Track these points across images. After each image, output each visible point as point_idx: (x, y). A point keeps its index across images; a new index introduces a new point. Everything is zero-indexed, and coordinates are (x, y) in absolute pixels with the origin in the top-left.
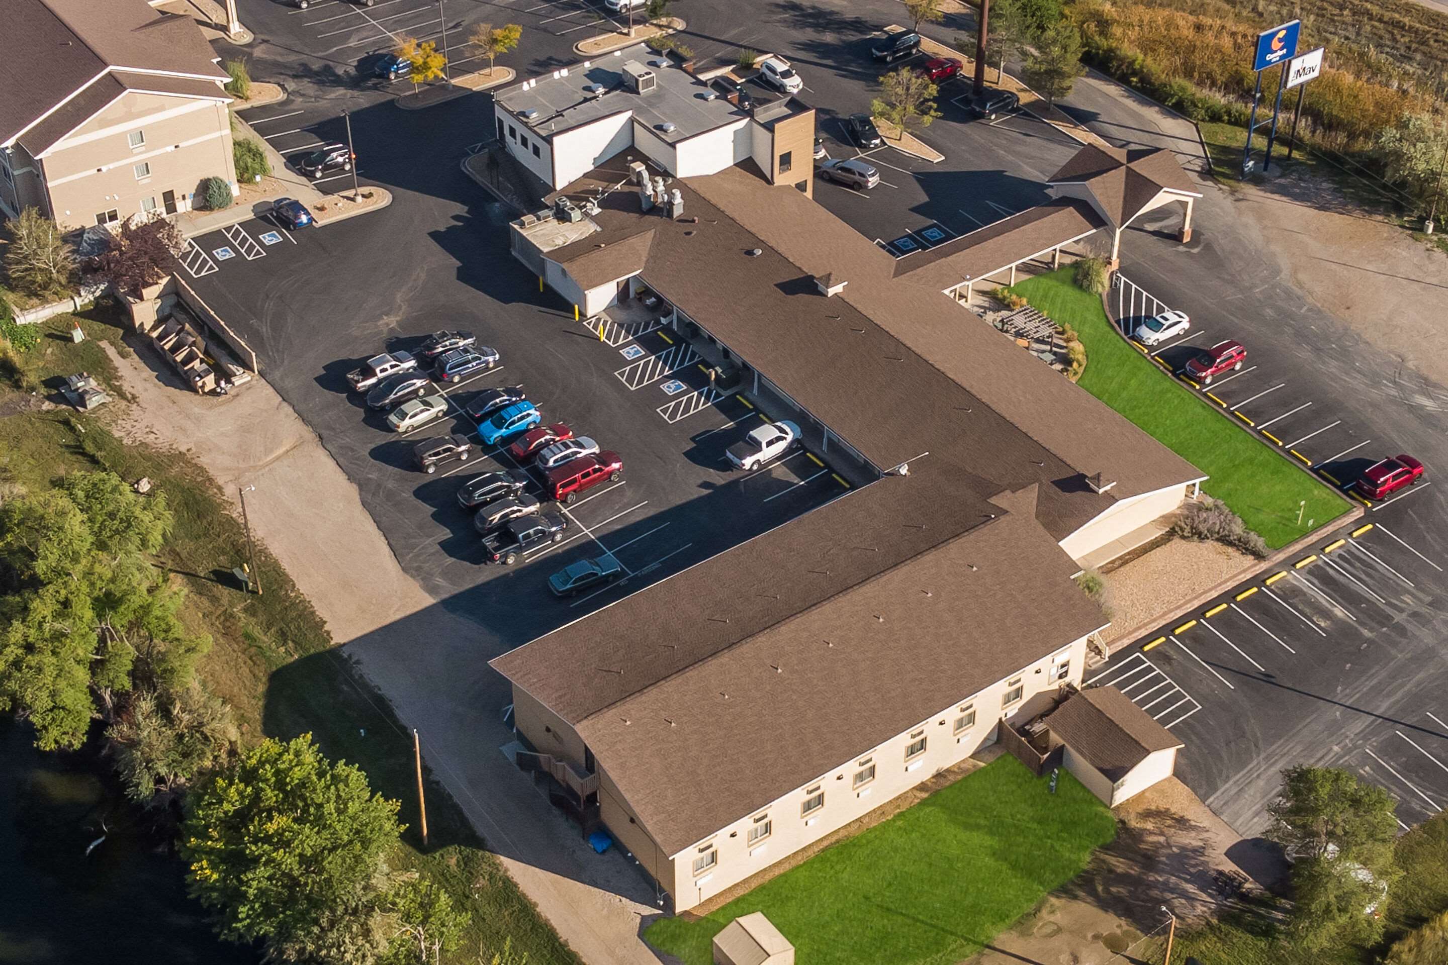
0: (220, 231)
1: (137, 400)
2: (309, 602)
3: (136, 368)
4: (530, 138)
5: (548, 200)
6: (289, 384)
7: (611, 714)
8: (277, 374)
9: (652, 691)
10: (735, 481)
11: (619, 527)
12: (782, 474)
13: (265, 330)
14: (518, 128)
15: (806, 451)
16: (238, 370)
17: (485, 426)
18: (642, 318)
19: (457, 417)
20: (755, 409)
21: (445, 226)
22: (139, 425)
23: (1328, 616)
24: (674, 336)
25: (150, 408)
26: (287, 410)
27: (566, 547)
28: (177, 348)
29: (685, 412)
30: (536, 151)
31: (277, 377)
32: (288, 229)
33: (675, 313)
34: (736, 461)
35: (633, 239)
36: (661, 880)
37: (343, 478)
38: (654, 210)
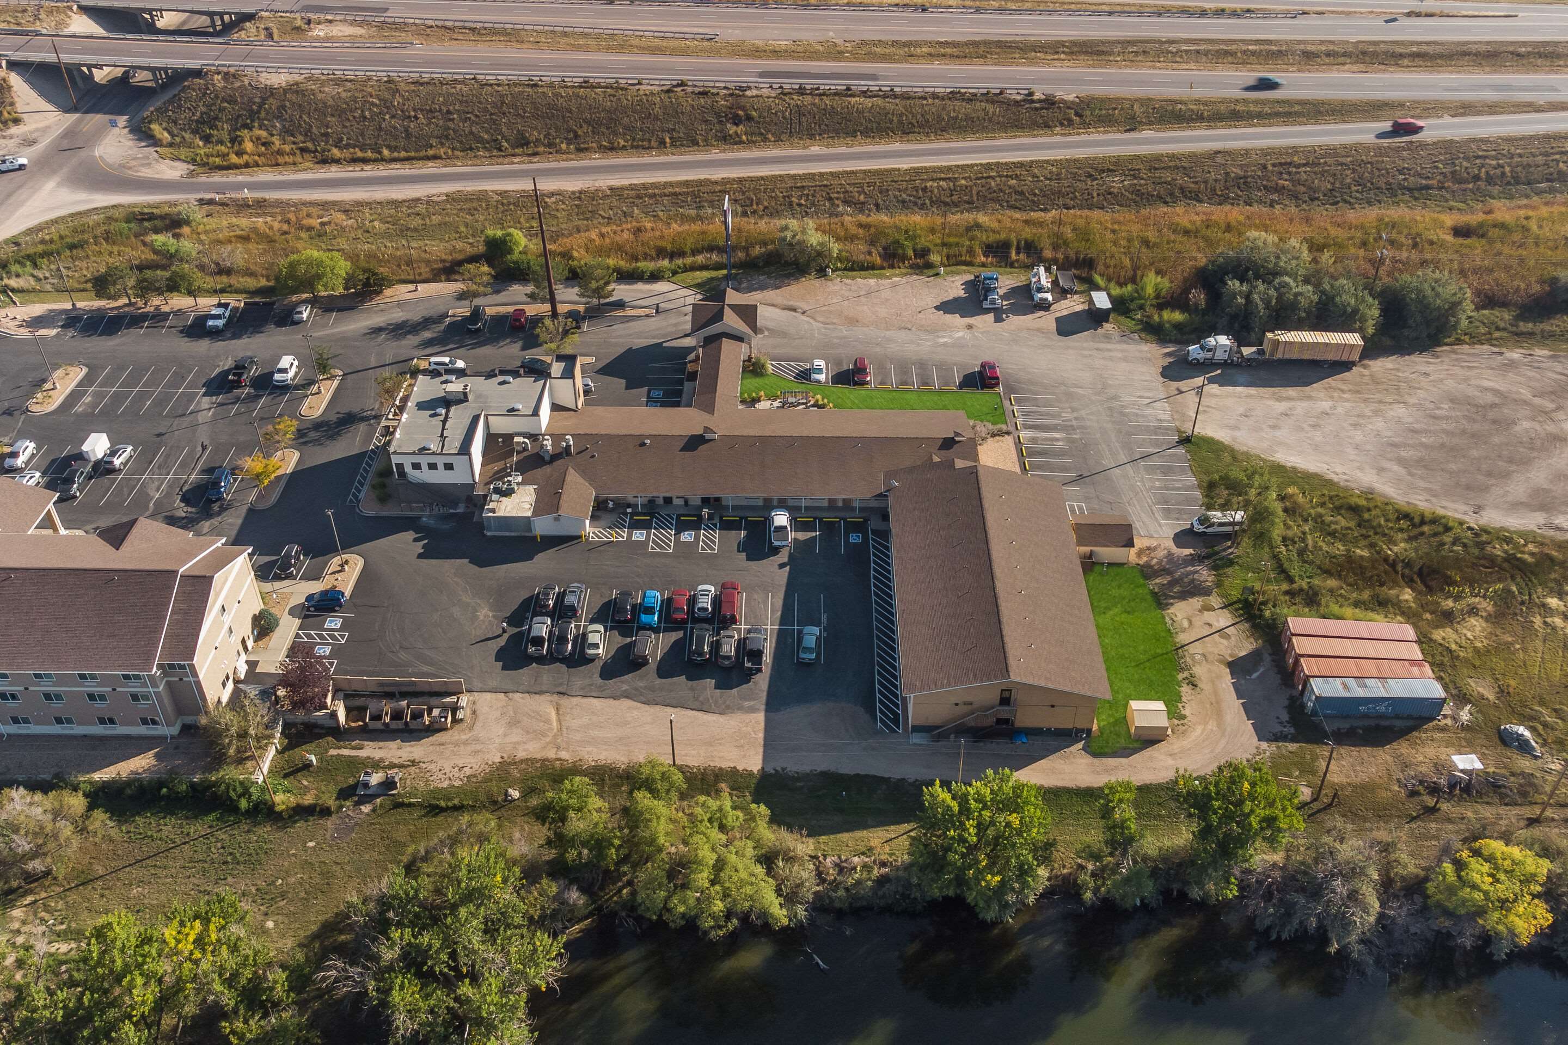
0: (294, 642)
1: (417, 761)
2: (708, 766)
3: (381, 748)
4: (440, 461)
5: (479, 491)
6: (492, 683)
7: (1012, 662)
8: (477, 684)
9: (1006, 639)
10: (790, 555)
11: (779, 614)
12: (802, 536)
13: (425, 669)
14: (424, 460)
15: (795, 519)
16: (454, 699)
17: (644, 618)
18: (613, 517)
19: (612, 628)
20: (741, 518)
21: (419, 548)
22: (447, 771)
23: (1057, 440)
24: (645, 514)
25: (434, 758)
26: (517, 696)
27: (774, 641)
28: (397, 715)
29: (714, 542)
30: (449, 467)
31: (480, 685)
32: (335, 611)
33: (639, 501)
34: (784, 543)
35: (569, 478)
36: (1079, 725)
37: (611, 701)
38: (555, 457)
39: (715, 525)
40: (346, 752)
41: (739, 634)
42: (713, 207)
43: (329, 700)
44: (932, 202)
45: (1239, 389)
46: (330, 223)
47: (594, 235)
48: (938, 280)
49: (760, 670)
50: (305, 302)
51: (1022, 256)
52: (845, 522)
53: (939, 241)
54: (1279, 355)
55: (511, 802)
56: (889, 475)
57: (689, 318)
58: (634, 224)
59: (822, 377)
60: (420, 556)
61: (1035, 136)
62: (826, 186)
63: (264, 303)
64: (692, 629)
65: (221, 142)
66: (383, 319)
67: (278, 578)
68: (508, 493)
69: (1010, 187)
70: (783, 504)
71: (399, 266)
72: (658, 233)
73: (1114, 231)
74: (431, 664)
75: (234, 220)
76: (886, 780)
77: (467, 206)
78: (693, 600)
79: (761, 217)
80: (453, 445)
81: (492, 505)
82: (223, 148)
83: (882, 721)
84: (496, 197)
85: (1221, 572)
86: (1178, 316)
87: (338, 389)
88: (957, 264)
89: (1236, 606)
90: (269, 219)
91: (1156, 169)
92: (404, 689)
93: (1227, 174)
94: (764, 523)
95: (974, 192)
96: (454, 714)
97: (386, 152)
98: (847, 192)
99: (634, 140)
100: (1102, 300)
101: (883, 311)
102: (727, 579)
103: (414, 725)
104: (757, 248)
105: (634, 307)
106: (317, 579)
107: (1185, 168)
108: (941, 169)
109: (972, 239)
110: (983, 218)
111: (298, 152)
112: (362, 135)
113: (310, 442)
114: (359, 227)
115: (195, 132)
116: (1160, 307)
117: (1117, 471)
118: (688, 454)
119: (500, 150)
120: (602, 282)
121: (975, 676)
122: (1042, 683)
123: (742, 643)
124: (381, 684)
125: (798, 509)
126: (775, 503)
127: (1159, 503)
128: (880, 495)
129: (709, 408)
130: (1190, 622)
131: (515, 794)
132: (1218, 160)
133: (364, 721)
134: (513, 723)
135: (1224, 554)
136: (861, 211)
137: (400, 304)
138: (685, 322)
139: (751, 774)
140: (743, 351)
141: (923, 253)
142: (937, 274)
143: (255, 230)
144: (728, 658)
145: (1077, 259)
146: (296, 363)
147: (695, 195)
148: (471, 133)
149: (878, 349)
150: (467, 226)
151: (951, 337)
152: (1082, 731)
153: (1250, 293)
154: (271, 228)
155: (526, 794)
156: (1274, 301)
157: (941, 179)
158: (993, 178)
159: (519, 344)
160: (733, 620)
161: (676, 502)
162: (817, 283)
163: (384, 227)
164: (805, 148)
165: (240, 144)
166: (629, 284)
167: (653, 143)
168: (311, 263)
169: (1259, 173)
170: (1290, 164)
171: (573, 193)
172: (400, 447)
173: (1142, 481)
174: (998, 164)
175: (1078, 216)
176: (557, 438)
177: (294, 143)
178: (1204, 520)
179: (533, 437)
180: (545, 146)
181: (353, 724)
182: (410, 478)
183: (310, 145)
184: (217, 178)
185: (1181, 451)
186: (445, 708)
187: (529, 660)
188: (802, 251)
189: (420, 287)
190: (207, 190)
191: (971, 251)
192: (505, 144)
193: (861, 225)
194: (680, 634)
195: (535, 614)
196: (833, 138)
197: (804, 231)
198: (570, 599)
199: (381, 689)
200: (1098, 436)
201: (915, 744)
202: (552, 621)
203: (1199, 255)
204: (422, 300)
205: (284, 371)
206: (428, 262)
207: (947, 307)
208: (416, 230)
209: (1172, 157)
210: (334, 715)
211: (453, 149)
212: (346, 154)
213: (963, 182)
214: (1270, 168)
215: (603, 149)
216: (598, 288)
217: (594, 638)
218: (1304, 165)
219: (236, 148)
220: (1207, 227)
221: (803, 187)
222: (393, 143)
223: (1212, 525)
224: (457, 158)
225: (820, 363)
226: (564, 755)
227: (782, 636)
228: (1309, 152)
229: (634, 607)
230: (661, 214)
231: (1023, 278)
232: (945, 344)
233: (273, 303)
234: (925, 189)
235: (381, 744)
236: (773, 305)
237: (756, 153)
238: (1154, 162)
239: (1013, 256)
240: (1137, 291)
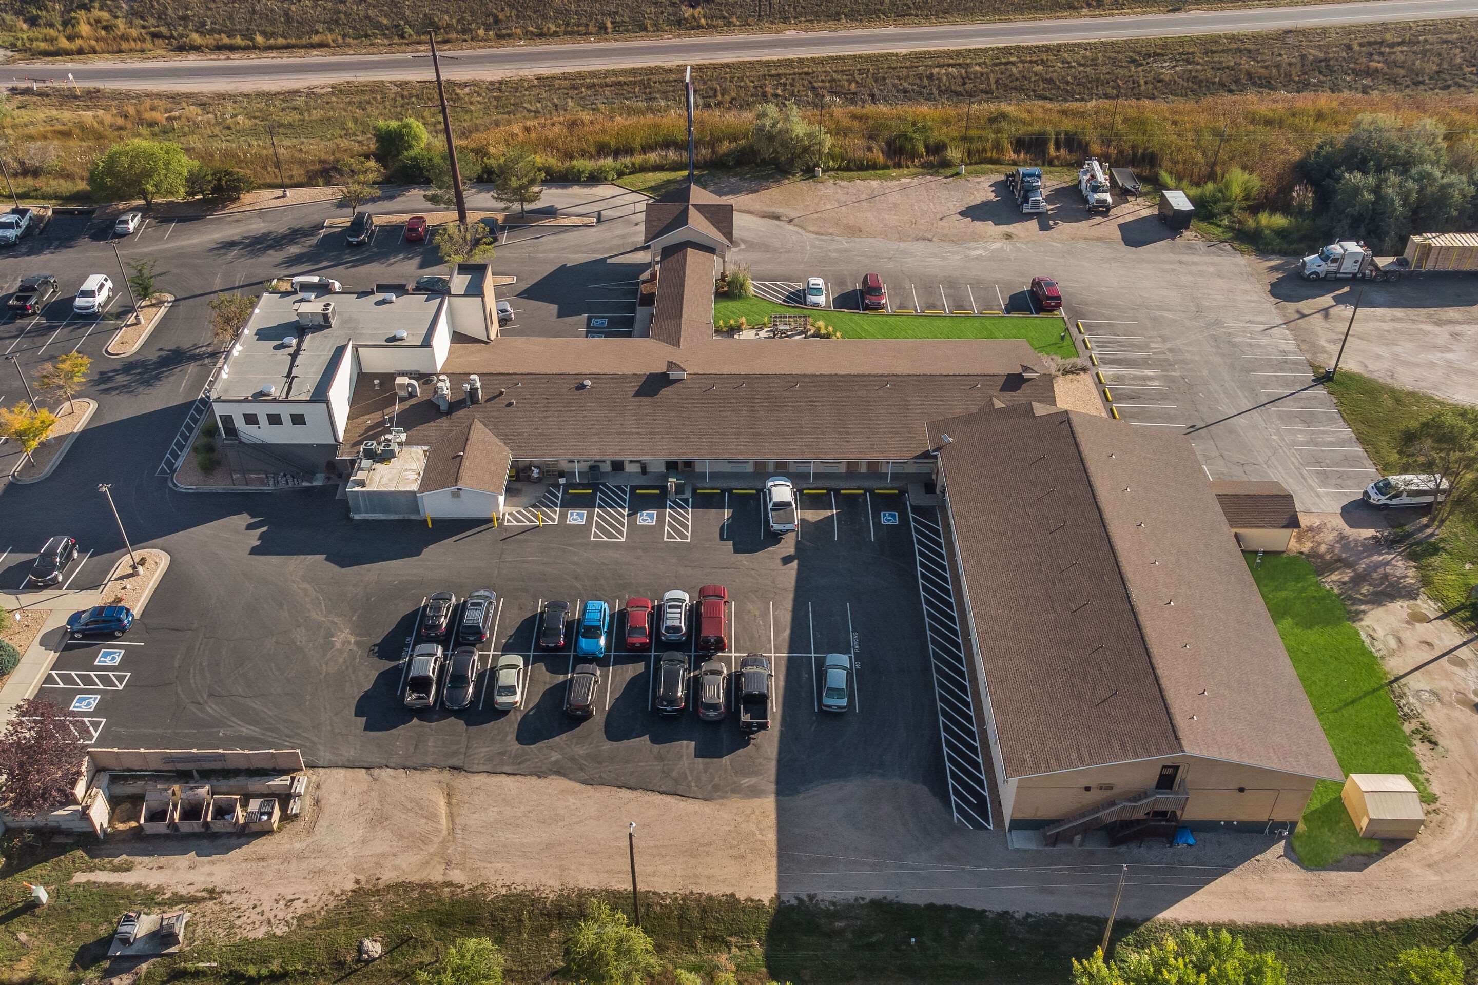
0: (41, 689)
1: (217, 890)
2: (691, 893)
3: (161, 868)
4: (285, 412)
5: (343, 455)
6: (349, 753)
7: (1181, 721)
8: (325, 755)
9: (1164, 682)
10: (798, 543)
11: (787, 633)
12: (813, 516)
13: (246, 730)
14: (261, 411)
15: (800, 491)
16: (284, 781)
17: (585, 644)
18: (540, 491)
19: (536, 660)
20: (723, 491)
21: (253, 539)
22: (266, 907)
23: (1151, 378)
24: (585, 486)
25: (247, 885)
26: (386, 773)
27: (782, 677)
28: (192, 812)
29: (685, 527)
30: (298, 420)
31: (329, 756)
32: (115, 638)
33: (577, 468)
34: (788, 527)
35: (474, 435)
36: (1278, 816)
37: (533, 781)
38: (454, 406)
39: (686, 501)
40: (102, 877)
41: (729, 666)
42: (667, 99)
43: (80, 790)
44: (940, 91)
45: (1379, 311)
46: (180, 117)
47: (516, 129)
48: (960, 181)
49: (764, 727)
50: (136, 209)
51: (1063, 152)
52: (873, 494)
53: (955, 134)
54: (1429, 266)
55: (367, 962)
56: (936, 427)
57: (642, 228)
58: (568, 117)
59: (821, 300)
60: (255, 551)
61: (1058, 18)
62: (807, 74)
63: (81, 212)
64: (658, 659)
65: (52, 25)
66: (238, 231)
67: (33, 587)
68: (386, 457)
69: (1036, 74)
70: (782, 470)
71: (265, 168)
72: (598, 127)
73: (1175, 123)
74: (254, 722)
75: (54, 113)
76: (979, 915)
77: (357, 99)
78: (657, 615)
79: (729, 109)
80: (304, 388)
81: (360, 475)
82: (52, 32)
83: (960, 810)
84: (395, 89)
85: (1424, 562)
86: (1280, 221)
87: (165, 318)
88: (981, 163)
89: (1461, 614)
90: (100, 113)
91: (1215, 52)
92: (207, 766)
93: (1303, 57)
94: (756, 497)
95: (992, 80)
96: (284, 808)
97: (259, 39)
98: (833, 80)
99: (568, 24)
100: (1179, 200)
101: (892, 219)
102: (707, 582)
103: (218, 826)
104: (726, 143)
105: (568, 215)
106: (95, 587)
107: (1249, 51)
108: (948, 54)
109: (998, 131)
110: (1008, 108)
111: (148, 38)
112: (231, 18)
113: (116, 389)
114: (218, 123)
115: (18, 13)
116: (1255, 210)
117: (1241, 421)
118: (646, 400)
119: (402, 37)
120: (525, 180)
121: (1123, 745)
122: (1235, 758)
123: (734, 682)
124: (169, 759)
125: (805, 476)
126: (771, 469)
127: (1308, 464)
128: (926, 455)
129: (674, 339)
130: (1399, 641)
131: (374, 948)
132: (1290, 41)
133: (138, 822)
134: (378, 820)
135: (1421, 536)
136: (853, 102)
137: (262, 213)
138: (636, 234)
139: (759, 906)
140: (715, 266)
141: (937, 149)
142: (957, 174)
143: (82, 127)
144: (715, 707)
145: (1135, 154)
146: (109, 284)
147: (645, 85)
148: (367, 17)
149: (891, 265)
150: (355, 121)
151: (985, 248)
152: (1283, 825)
153: (1378, 186)
154: (101, 122)
155: (391, 950)
156: (1415, 196)
157: (949, 65)
158: (1013, 63)
159: (417, 261)
160: (720, 645)
161: (630, 468)
162: (804, 185)
163: (249, 123)
164: (778, 32)
165: (73, 26)
166: (562, 187)
167: (592, 28)
168: (136, 156)
169: (1344, 54)
170: (1381, 43)
171: (492, 83)
172: (226, 391)
173: (1278, 432)
174: (1017, 48)
175: (1129, 106)
176: (457, 378)
177: (144, 27)
178: (1384, 488)
179: (425, 378)
180: (458, 32)
181: (121, 827)
182: (244, 438)
183: (163, 30)
184: (39, 65)
185: (1321, 392)
186: (269, 796)
187: (408, 713)
188: (784, 144)
189: (289, 192)
190: (21, 78)
191: (997, 146)
192: (408, 30)
193: (854, 117)
194: (640, 667)
195: (419, 640)
196: (811, 21)
197: (787, 119)
198: (473, 616)
199: (169, 767)
200: (1205, 373)
201: (1017, 850)
202: (445, 649)
203: (1291, 148)
204: (291, 207)
205: (90, 294)
206: (302, 163)
207: (975, 212)
208: (291, 126)
209: (1232, 38)
210: (84, 814)
211: (344, 36)
212: (210, 40)
213: (977, 68)
214: (1356, 48)
215: (529, 36)
216: (521, 187)
217: (507, 678)
218: (1399, 44)
219: (69, 30)
220: (1294, 115)
221: (779, 75)
222: (269, 29)
223: (1398, 495)
224: (349, 46)
225: (819, 281)
226: (457, 876)
227: (793, 667)
228: (1403, 29)
229: (569, 625)
230: (602, 107)
231: (1068, 178)
232: (978, 258)
233: (92, 212)
234: (930, 77)
235: (163, 860)
236: (749, 212)
237: (718, 38)
238: (1209, 45)
239: (1052, 152)
240: (1221, 191)
